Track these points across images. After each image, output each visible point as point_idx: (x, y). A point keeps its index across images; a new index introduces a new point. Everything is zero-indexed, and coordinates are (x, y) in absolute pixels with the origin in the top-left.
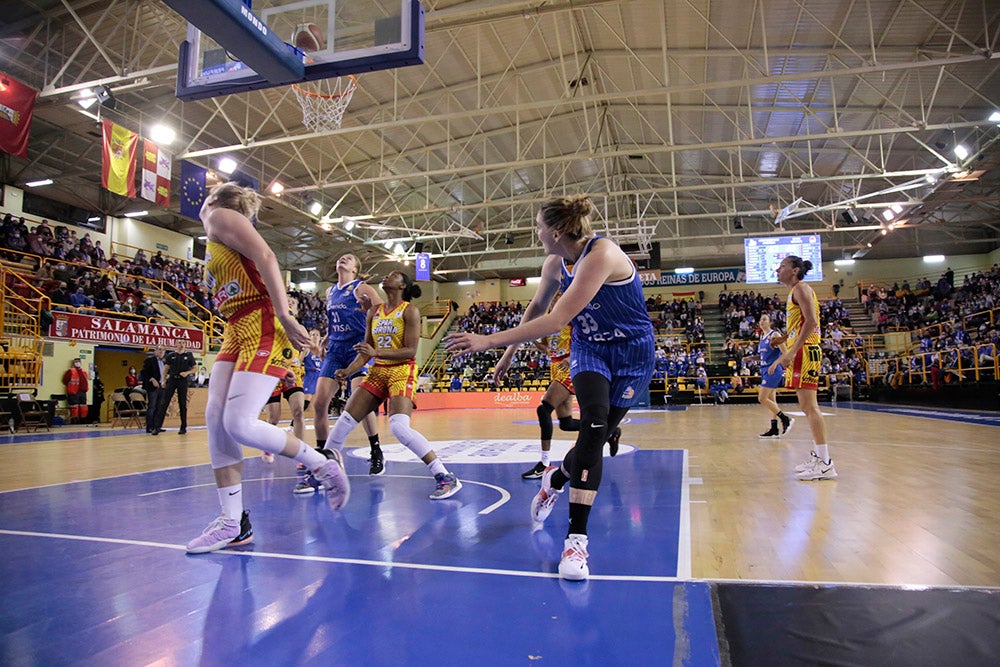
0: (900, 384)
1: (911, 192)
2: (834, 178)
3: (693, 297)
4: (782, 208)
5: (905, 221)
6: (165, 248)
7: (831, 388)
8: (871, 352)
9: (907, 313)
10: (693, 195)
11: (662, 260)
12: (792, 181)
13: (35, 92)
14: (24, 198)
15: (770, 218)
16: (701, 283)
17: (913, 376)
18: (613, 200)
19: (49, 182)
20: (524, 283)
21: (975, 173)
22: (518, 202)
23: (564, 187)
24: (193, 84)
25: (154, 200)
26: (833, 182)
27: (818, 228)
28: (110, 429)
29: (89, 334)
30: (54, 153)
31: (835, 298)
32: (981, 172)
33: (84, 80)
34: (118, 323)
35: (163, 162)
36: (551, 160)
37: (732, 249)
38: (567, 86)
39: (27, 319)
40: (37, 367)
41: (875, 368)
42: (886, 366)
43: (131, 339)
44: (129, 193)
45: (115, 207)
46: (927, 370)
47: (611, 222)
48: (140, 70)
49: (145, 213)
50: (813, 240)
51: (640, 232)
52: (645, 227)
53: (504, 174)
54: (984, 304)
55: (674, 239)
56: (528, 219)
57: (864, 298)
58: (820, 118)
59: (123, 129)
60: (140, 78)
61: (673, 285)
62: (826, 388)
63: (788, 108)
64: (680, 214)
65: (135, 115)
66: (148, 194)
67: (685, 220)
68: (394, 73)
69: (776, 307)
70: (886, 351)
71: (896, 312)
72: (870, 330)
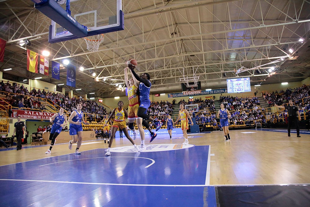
0: (276, 122)
1: (277, 63)
2: (253, 60)
3: (212, 98)
4: (238, 70)
5: (275, 72)
6: (47, 88)
8: (267, 113)
9: (277, 101)
10: (210, 67)
11: (202, 87)
12: (240, 61)
13: (6, 42)
14: (3, 74)
15: (234, 73)
16: (214, 93)
17: (280, 120)
18: (186, 69)
19: (11, 69)
20: (159, 95)
21: (296, 57)
22: (156, 71)
23: (171, 66)
24: (54, 38)
25: (44, 74)
26: (253, 61)
27: (249, 75)
28: (31, 146)
29: (24, 116)
30: (12, 60)
31: (255, 97)
32: (298, 57)
33: (21, 37)
34: (33, 112)
35: (46, 62)
36: (166, 57)
37: (223, 83)
38: (170, 35)
39: (4, 112)
40: (7, 127)
41: (268, 118)
42: (272, 117)
43: (37, 117)
44: (36, 72)
45: (31, 76)
46: (284, 118)
47: (185, 76)
48: (38, 34)
49: (41, 78)
50: (248, 79)
51: (194, 79)
52: (196, 77)
53: (152, 62)
54: (300, 97)
55: (205, 80)
56: (160, 76)
57: (264, 96)
58: (248, 42)
59: (34, 52)
60: (38, 36)
61: (205, 94)
62: (254, 124)
63: (238, 39)
64: (206, 73)
65: (37, 48)
66: (42, 72)
67: (208, 74)
68: (117, 33)
69: (237, 100)
70: (271, 112)
71: (273, 100)
72: (266, 106)
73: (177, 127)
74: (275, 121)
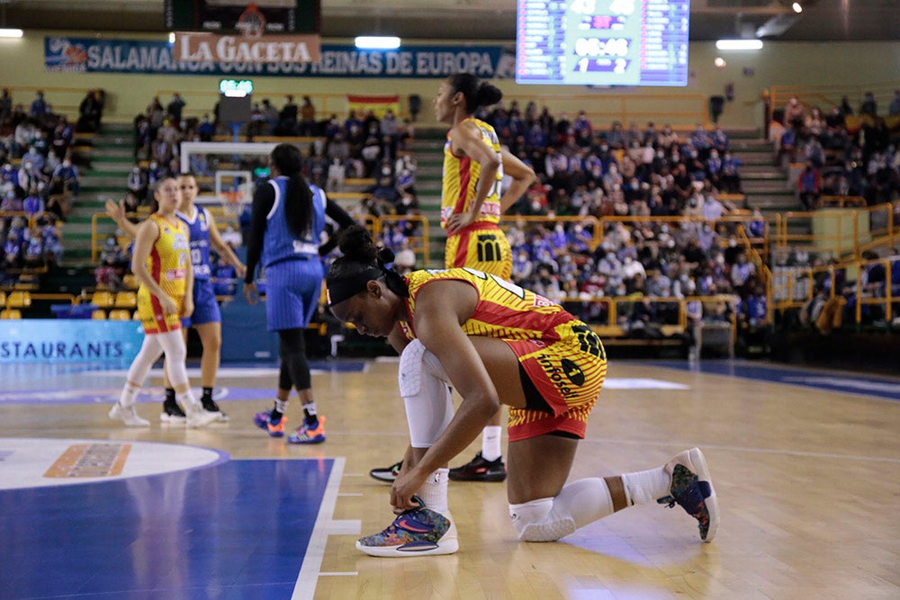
0: (837, 322)
3: (395, 107)
7: (690, 330)
8: (781, 251)
9: (863, 169)
11: (325, 13)
16: (414, 75)
17: (864, 306)
31: (710, 126)
41: (786, 287)
42: (810, 283)
57: (777, 131)
61: (349, 75)
62: (680, 330)
69: (582, 142)
70: (812, 249)
71: (841, 164)
72: (784, 202)
73: (108, 311)
74: (831, 316)
